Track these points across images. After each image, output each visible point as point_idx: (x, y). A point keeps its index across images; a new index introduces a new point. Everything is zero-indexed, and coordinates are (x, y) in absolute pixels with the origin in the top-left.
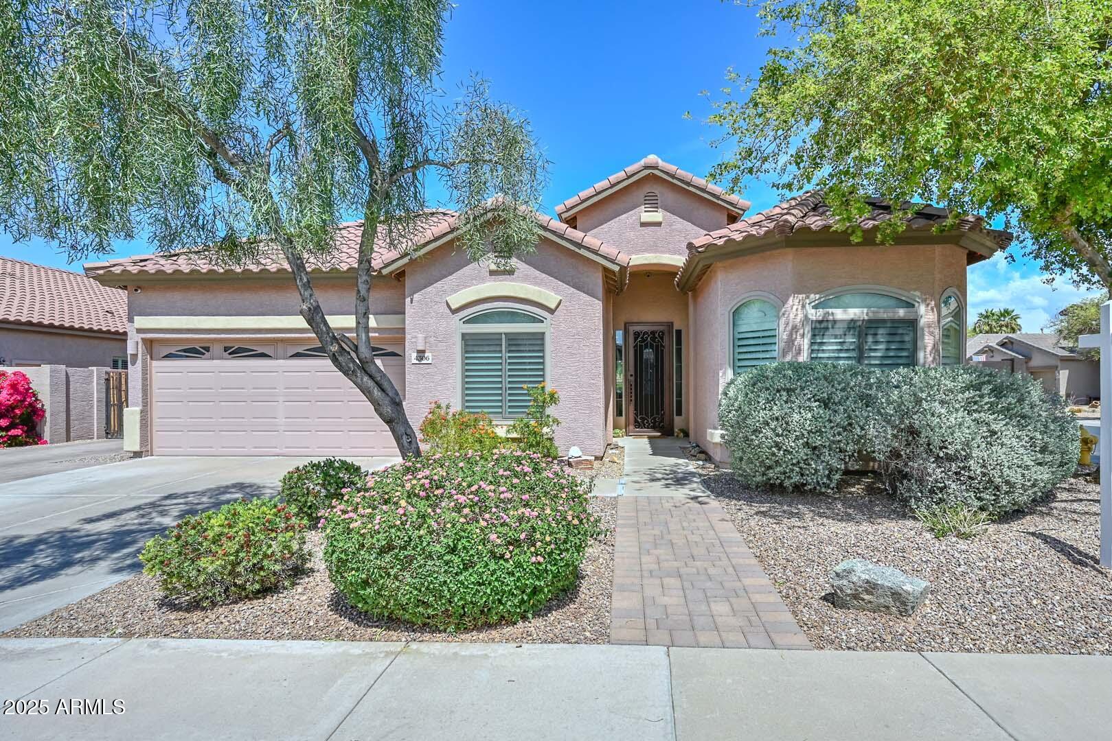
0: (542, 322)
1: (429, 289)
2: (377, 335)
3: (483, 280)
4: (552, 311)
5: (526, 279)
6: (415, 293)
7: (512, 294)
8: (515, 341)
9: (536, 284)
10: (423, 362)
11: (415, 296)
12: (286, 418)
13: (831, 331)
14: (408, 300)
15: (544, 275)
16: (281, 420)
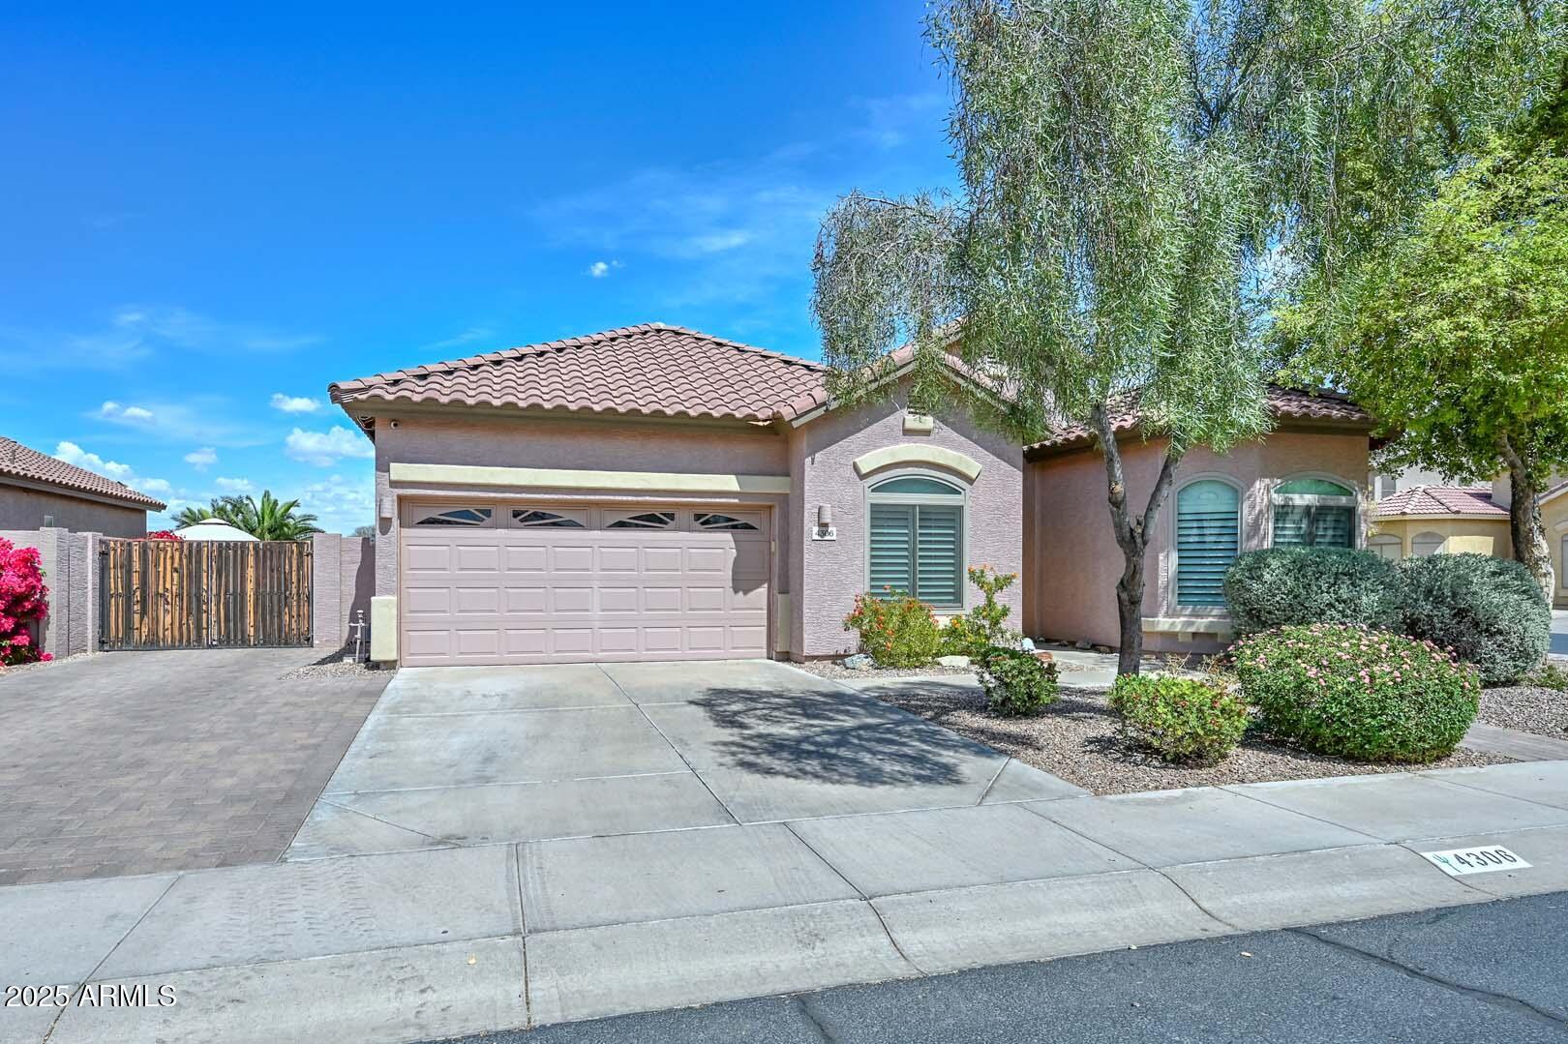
0: (960, 493)
1: (833, 447)
2: (736, 501)
3: (896, 441)
4: (970, 481)
5: (943, 442)
6: (817, 452)
7: (930, 459)
8: (928, 514)
9: (956, 449)
10: (826, 538)
11: (816, 455)
12: (603, 610)
13: (1290, 517)
14: (808, 460)
15: (963, 438)
16: (597, 613)
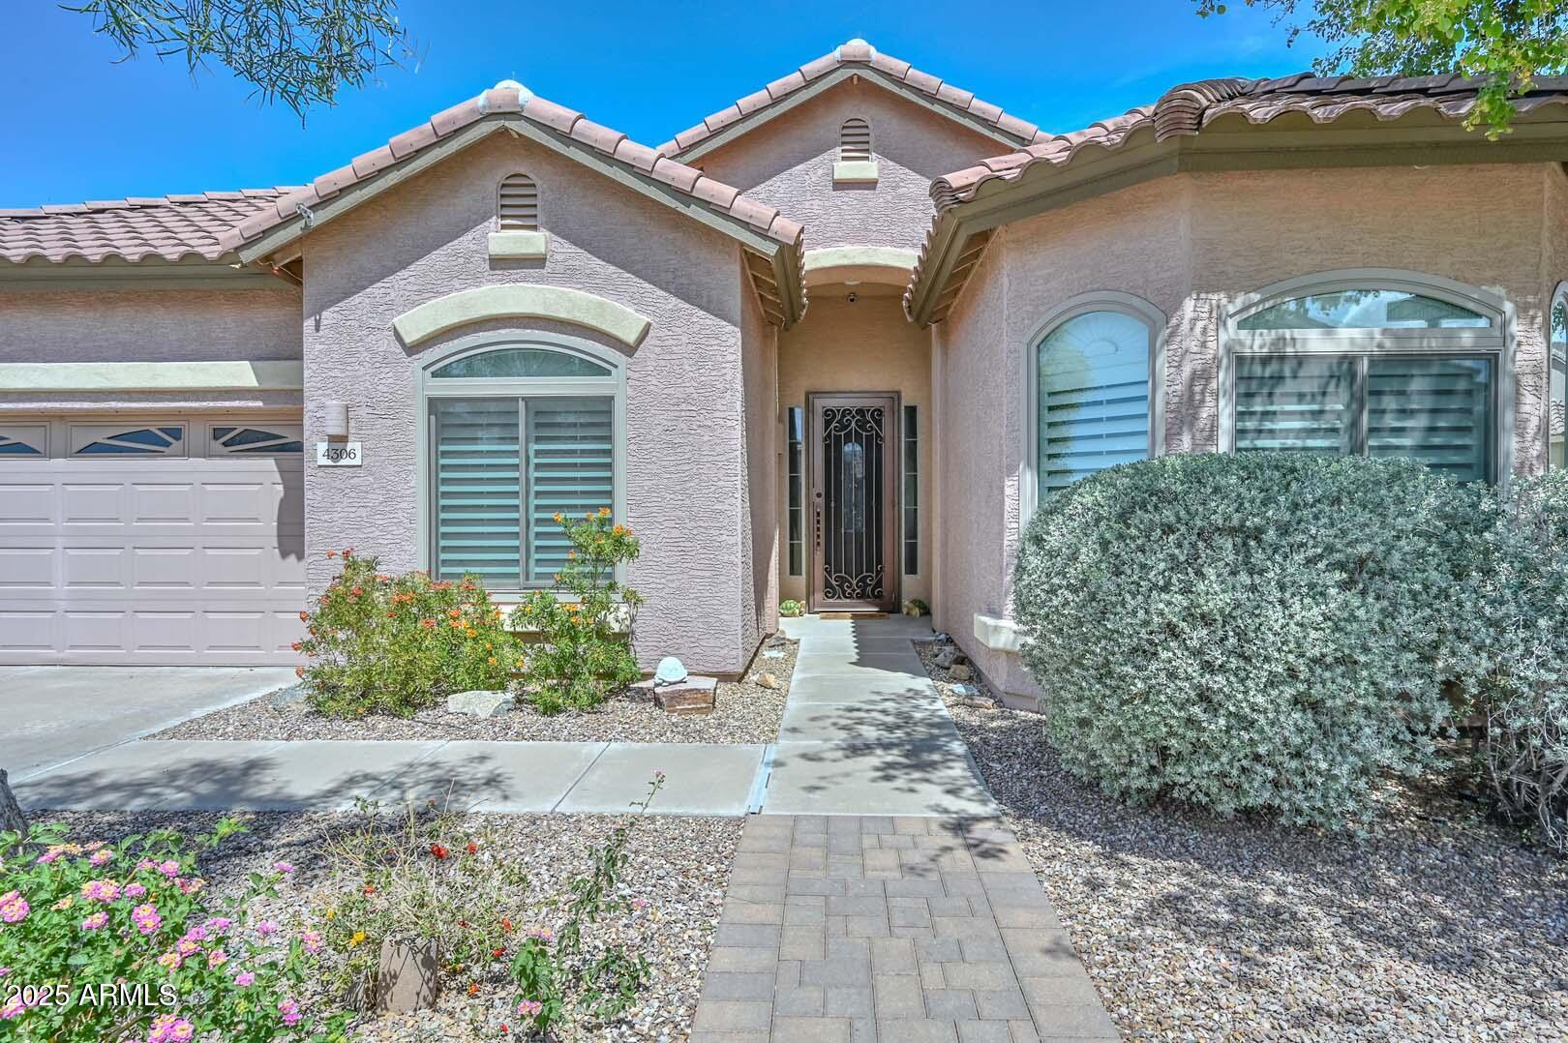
0: (609, 373)
1: (356, 299)
2: (260, 404)
3: (476, 281)
4: (629, 350)
5: (570, 276)
6: (323, 308)
7: (540, 311)
8: (545, 416)
9: (598, 289)
10: (342, 462)
11: (325, 314)
12: (72, 583)
13: (1289, 386)
14: (309, 324)
15: (612, 268)
16: (60, 589)
